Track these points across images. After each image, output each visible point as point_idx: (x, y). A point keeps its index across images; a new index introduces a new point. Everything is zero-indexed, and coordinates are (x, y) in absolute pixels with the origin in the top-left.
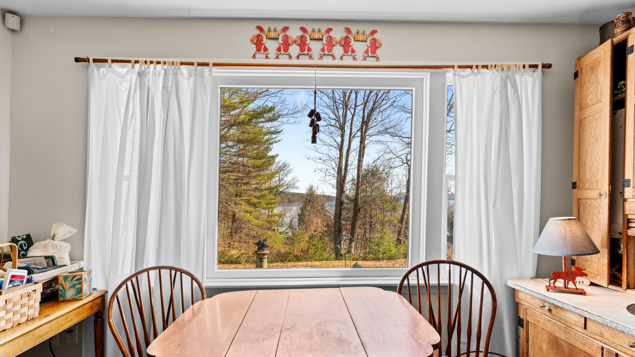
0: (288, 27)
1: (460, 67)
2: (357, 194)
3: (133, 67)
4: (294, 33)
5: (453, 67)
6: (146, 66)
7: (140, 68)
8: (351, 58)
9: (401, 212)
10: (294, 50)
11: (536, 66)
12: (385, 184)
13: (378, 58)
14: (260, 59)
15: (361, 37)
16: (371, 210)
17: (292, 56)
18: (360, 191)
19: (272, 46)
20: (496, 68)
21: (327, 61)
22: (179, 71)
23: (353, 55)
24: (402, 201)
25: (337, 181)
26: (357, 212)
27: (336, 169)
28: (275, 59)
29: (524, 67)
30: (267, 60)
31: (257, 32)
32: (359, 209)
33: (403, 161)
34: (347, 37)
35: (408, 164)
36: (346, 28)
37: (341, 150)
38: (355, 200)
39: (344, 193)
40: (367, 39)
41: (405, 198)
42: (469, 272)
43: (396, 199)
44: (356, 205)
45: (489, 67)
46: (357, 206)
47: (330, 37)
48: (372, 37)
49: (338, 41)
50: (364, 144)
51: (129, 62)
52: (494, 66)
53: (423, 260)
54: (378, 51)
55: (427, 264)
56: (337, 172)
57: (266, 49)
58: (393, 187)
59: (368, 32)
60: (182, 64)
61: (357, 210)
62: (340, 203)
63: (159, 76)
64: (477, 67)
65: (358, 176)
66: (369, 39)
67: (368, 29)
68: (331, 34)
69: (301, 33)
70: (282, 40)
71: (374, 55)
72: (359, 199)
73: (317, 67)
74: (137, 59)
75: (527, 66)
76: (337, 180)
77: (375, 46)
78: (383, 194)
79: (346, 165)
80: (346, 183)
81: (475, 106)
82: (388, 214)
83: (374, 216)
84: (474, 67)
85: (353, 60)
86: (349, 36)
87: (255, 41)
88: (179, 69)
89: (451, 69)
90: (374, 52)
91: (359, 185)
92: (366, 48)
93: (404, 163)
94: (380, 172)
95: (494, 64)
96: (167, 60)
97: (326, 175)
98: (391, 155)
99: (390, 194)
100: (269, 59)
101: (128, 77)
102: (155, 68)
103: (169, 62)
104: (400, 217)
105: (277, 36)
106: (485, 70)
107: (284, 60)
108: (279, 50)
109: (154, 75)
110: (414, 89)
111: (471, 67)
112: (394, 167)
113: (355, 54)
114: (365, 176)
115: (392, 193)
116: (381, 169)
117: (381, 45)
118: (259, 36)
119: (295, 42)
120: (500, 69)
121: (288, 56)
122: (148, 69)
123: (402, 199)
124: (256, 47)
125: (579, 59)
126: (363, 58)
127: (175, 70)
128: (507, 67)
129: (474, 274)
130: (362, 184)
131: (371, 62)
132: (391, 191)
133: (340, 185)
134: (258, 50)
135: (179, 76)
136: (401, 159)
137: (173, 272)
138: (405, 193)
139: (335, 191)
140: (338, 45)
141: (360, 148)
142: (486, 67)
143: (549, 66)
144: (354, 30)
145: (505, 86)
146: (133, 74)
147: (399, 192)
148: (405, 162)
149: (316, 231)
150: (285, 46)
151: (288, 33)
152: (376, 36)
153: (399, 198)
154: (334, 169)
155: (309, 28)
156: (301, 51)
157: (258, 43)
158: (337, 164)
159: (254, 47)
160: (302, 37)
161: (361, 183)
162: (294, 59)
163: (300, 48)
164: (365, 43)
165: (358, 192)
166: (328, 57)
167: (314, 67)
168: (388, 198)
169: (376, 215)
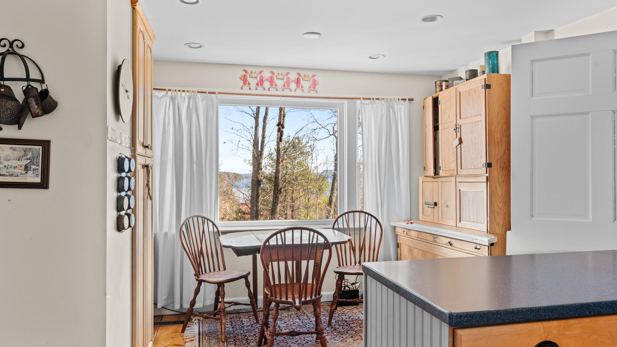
0: (263, 71)
1: (364, 99)
2: (277, 172)
3: (167, 93)
4: (267, 74)
5: (360, 99)
6: (176, 93)
7: (172, 94)
8: (301, 91)
9: (328, 194)
10: (267, 84)
11: (405, 100)
12: (309, 159)
13: (317, 91)
14: (246, 90)
15: (306, 78)
16: (293, 191)
17: (265, 88)
18: (280, 168)
19: (253, 82)
20: (384, 100)
21: (287, 92)
22: (196, 96)
23: (302, 89)
24: (330, 181)
25: (254, 156)
26: (278, 193)
27: (252, 141)
28: (255, 90)
29: (399, 100)
30: (250, 90)
31: (244, 73)
32: (281, 189)
33: (329, 132)
34: (298, 78)
35: (335, 136)
36: (298, 73)
37: (257, 118)
38: (275, 180)
39: (261, 170)
40: (310, 79)
41: (333, 177)
42: (370, 217)
43: (322, 177)
44: (276, 185)
45: (380, 99)
46: (278, 186)
47: (288, 78)
48: (313, 79)
49: (293, 80)
50: (284, 112)
51: (165, 90)
52: (382, 99)
53: (346, 210)
54: (317, 87)
55: (348, 213)
56: (252, 145)
57: (249, 84)
58: (319, 163)
59: (311, 75)
60: (199, 92)
61: (277, 191)
62: (256, 183)
63: (184, 99)
64: (373, 99)
65: (278, 151)
66: (311, 80)
67: (311, 74)
68: (289, 76)
69: (270, 75)
70: (260, 79)
71: (315, 90)
72: (280, 177)
73: (281, 96)
74: (170, 88)
75: (400, 99)
76: (253, 154)
77: (315, 84)
78: (306, 172)
79: (263, 137)
80: (263, 159)
81: (373, 122)
82: (313, 196)
83: (297, 198)
84: (372, 99)
85: (303, 92)
86: (300, 77)
87: (243, 79)
88: (197, 95)
89: (359, 100)
90: (314, 88)
91: (279, 160)
92: (310, 85)
93: (331, 135)
94: (303, 145)
95: (382, 98)
96: (189, 89)
97: (239, 148)
98: (316, 125)
99: (315, 172)
100: (251, 90)
101: (164, 100)
102: (181, 94)
103: (190, 91)
104: (327, 200)
105: (256, 76)
106: (377, 101)
107: (260, 91)
108: (257, 84)
109: (181, 99)
110: (338, 109)
111: (370, 99)
112: (319, 139)
113: (303, 88)
114: (286, 150)
115: (317, 170)
116: (304, 142)
117: (318, 83)
118: (245, 75)
119: (267, 80)
120: (386, 101)
121: (263, 88)
122: (177, 95)
123: (330, 177)
124: (243, 82)
125: (425, 99)
126: (308, 91)
127: (194, 96)
128: (390, 100)
129: (372, 217)
130: (283, 160)
131: (313, 94)
132: (316, 168)
133: (257, 160)
134: (245, 84)
135: (197, 100)
136: (327, 129)
137: (203, 219)
138: (333, 170)
139: (251, 168)
140: (293, 83)
141: (280, 116)
142: (378, 99)
143: (412, 100)
144: (302, 74)
145: (389, 111)
146: (167, 98)
147: (326, 169)
148: (332, 133)
149: (224, 218)
150: (261, 83)
151: (263, 74)
152: (315, 78)
153: (326, 176)
154: (250, 141)
155: (276, 72)
156: (271, 85)
157: (244, 80)
158: (253, 135)
159: (242, 82)
160: (271, 77)
161: (281, 158)
162: (266, 90)
163: (271, 84)
164: (309, 82)
165: (279, 169)
166: (287, 89)
167: (280, 96)
168: (312, 177)
169: (299, 198)
